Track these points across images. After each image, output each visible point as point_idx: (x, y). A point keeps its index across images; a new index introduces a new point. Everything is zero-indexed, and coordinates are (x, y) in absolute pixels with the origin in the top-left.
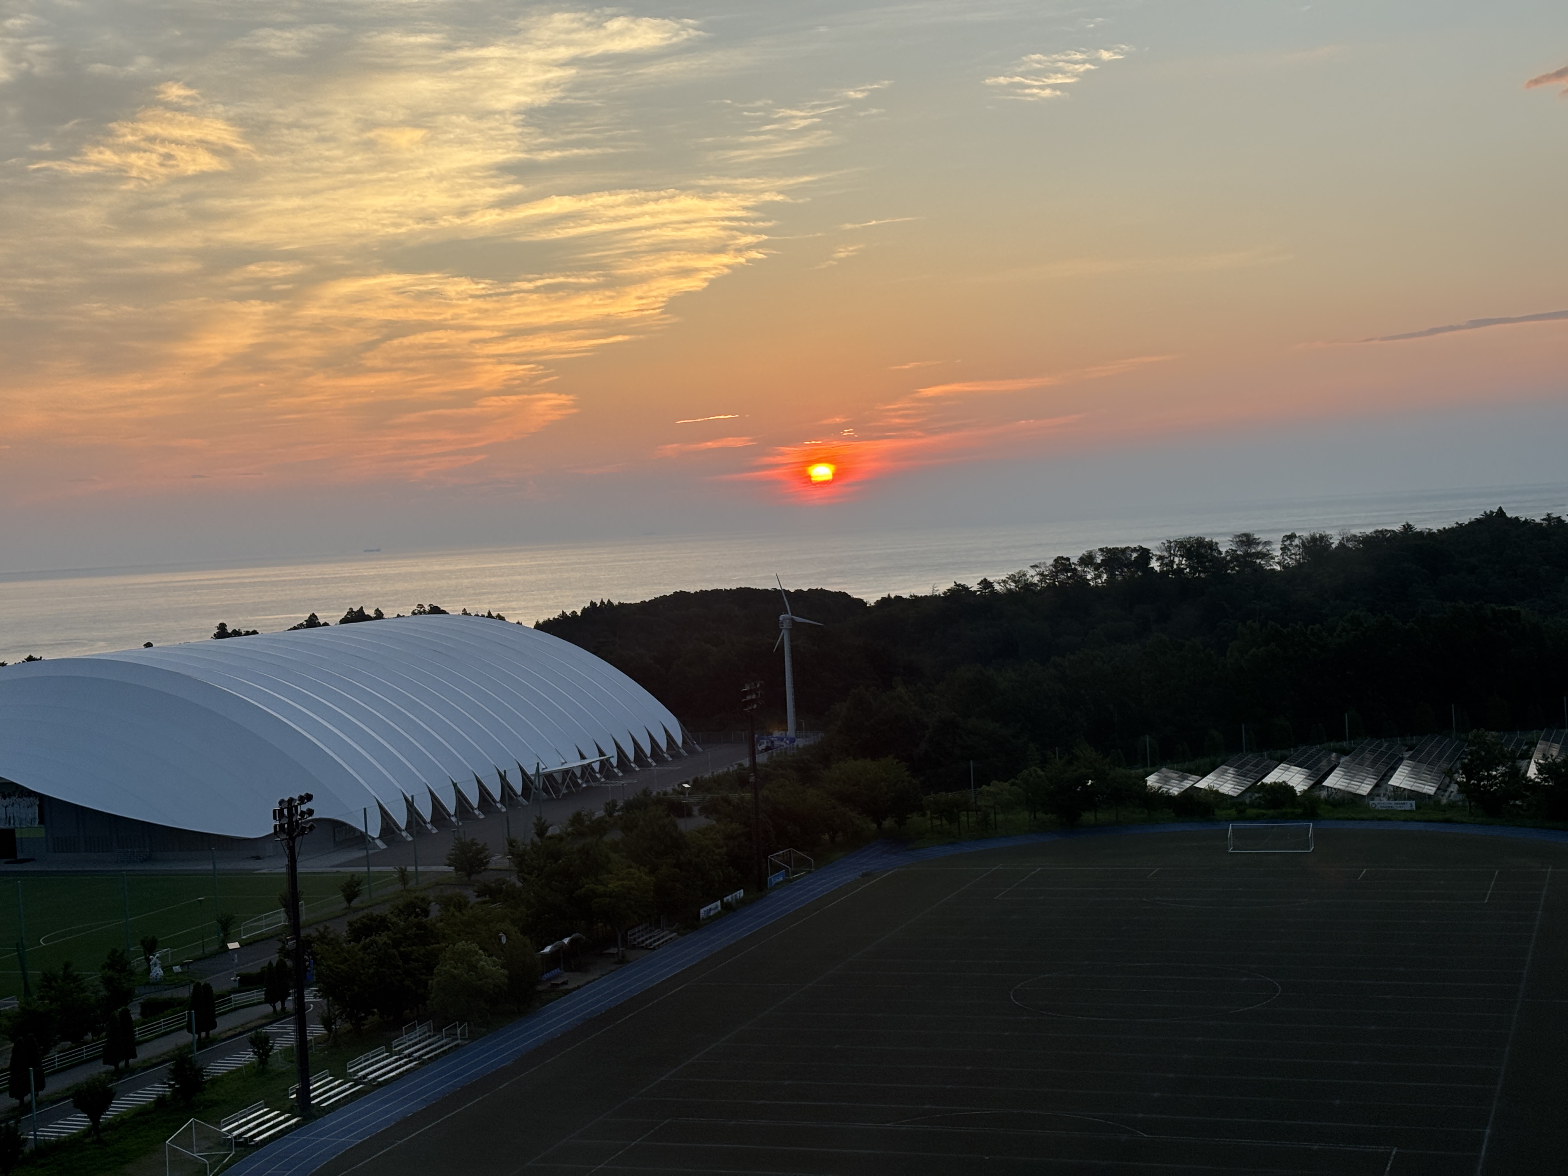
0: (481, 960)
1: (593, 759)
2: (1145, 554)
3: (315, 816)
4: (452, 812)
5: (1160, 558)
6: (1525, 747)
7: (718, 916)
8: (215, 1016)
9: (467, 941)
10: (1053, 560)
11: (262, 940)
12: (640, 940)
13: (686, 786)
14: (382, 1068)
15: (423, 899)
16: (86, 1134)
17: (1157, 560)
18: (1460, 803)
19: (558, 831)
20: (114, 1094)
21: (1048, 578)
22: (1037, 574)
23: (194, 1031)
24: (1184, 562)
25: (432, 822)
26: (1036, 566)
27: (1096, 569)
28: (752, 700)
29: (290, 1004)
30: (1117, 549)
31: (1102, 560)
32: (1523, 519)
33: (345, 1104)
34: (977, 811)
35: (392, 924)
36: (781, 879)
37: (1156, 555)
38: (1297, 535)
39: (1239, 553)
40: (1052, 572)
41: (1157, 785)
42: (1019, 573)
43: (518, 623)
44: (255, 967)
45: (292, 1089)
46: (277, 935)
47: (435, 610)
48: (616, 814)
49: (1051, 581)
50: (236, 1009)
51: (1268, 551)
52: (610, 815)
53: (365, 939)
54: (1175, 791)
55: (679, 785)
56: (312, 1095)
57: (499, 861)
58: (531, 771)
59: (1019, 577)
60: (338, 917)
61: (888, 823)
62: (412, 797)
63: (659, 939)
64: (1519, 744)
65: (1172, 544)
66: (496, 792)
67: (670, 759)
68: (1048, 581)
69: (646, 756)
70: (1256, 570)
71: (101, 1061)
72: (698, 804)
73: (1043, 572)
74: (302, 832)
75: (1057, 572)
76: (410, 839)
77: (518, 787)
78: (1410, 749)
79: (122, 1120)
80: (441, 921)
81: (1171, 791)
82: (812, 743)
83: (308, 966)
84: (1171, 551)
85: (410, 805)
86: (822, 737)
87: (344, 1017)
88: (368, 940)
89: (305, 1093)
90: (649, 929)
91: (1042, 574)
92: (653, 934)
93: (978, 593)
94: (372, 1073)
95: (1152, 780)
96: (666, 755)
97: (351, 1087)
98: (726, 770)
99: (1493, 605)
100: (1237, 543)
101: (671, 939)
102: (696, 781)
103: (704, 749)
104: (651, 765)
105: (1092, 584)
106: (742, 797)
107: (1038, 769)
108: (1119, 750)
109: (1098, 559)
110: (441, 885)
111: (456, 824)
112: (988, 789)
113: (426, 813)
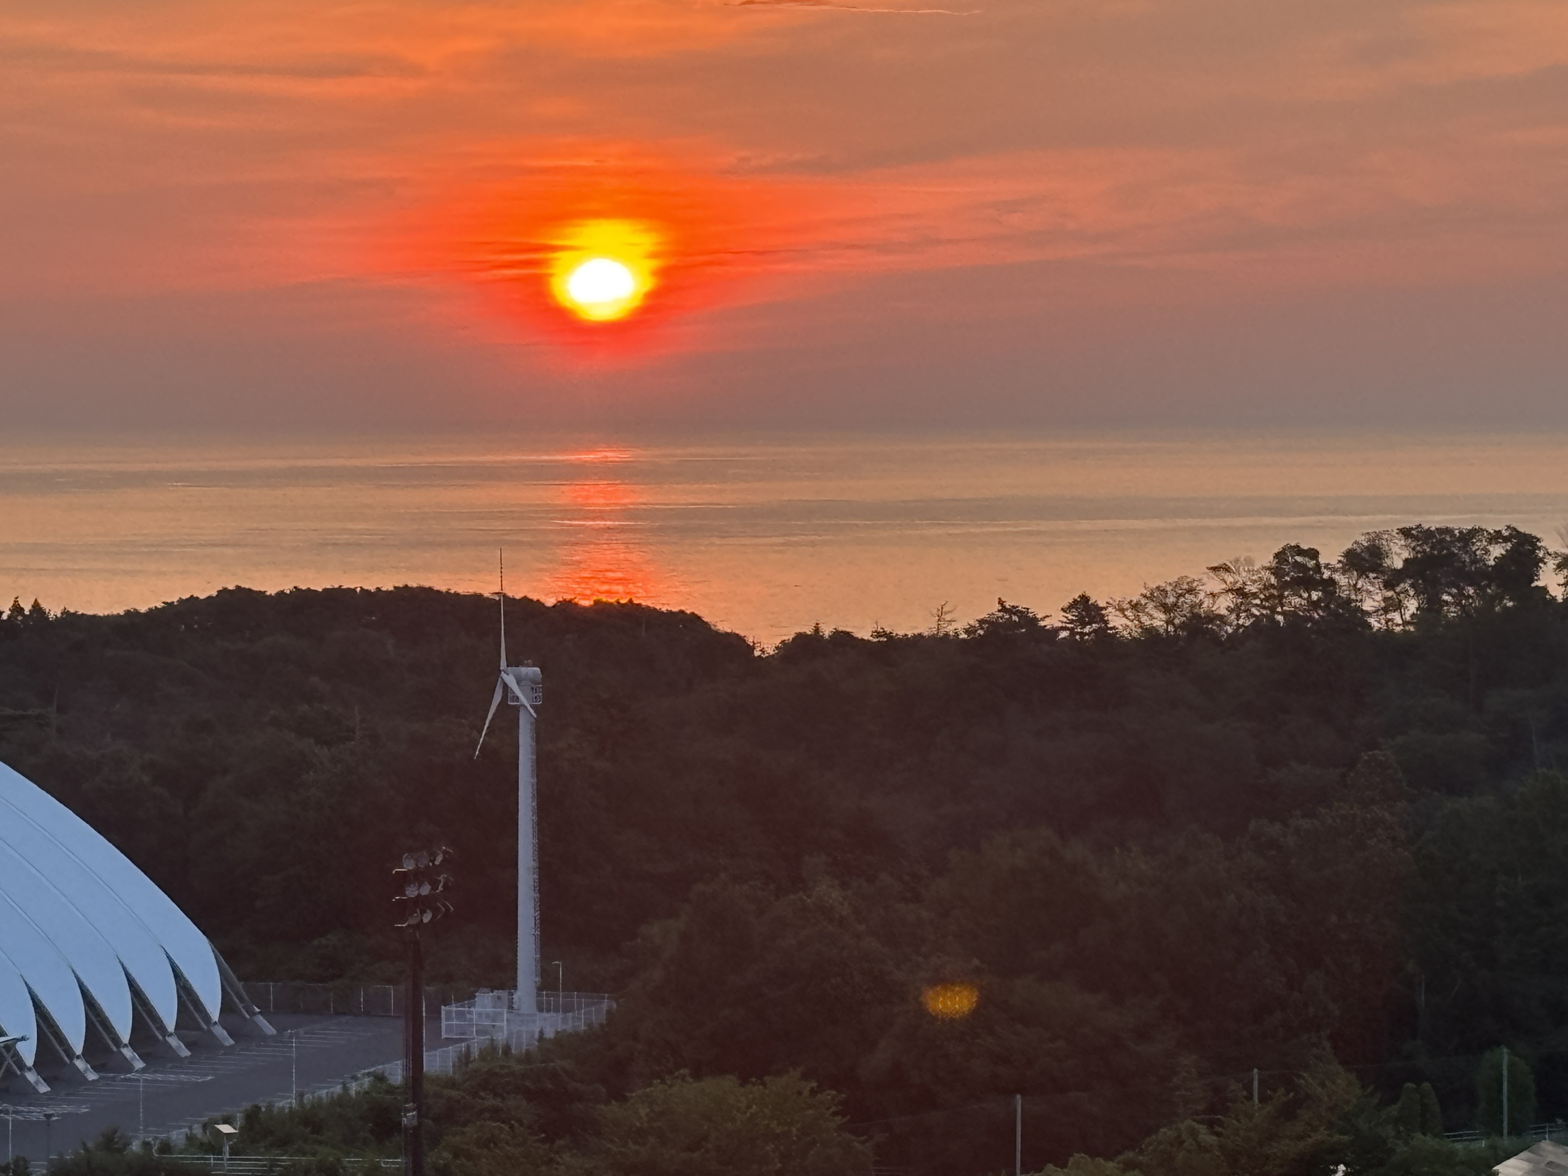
2: (1524, 551)
10: (1271, 558)
13: (226, 1129)
17: (1559, 567)
21: (1258, 602)
22: (1228, 591)
26: (1225, 568)
27: (1389, 585)
28: (419, 899)
30: (1448, 531)
31: (1406, 561)
37: (1557, 555)
40: (1268, 586)
42: (1177, 585)
49: (1264, 612)
55: (205, 1127)
59: (1178, 597)
67: (185, 1053)
68: (1255, 611)
69: (117, 1041)
73: (1244, 585)
75: (1283, 587)
82: (582, 1026)
86: (608, 1012)
91: (1240, 592)
93: (1064, 634)
95: (1512, 1174)
96: (173, 1042)
98: (338, 1089)
102: (252, 1116)
103: (280, 1029)
104: (129, 1068)
105: (1375, 623)
106: (377, 1168)
107: (1202, 1129)
108: (1426, 1085)
109: (1395, 557)
112: (1060, 1175)
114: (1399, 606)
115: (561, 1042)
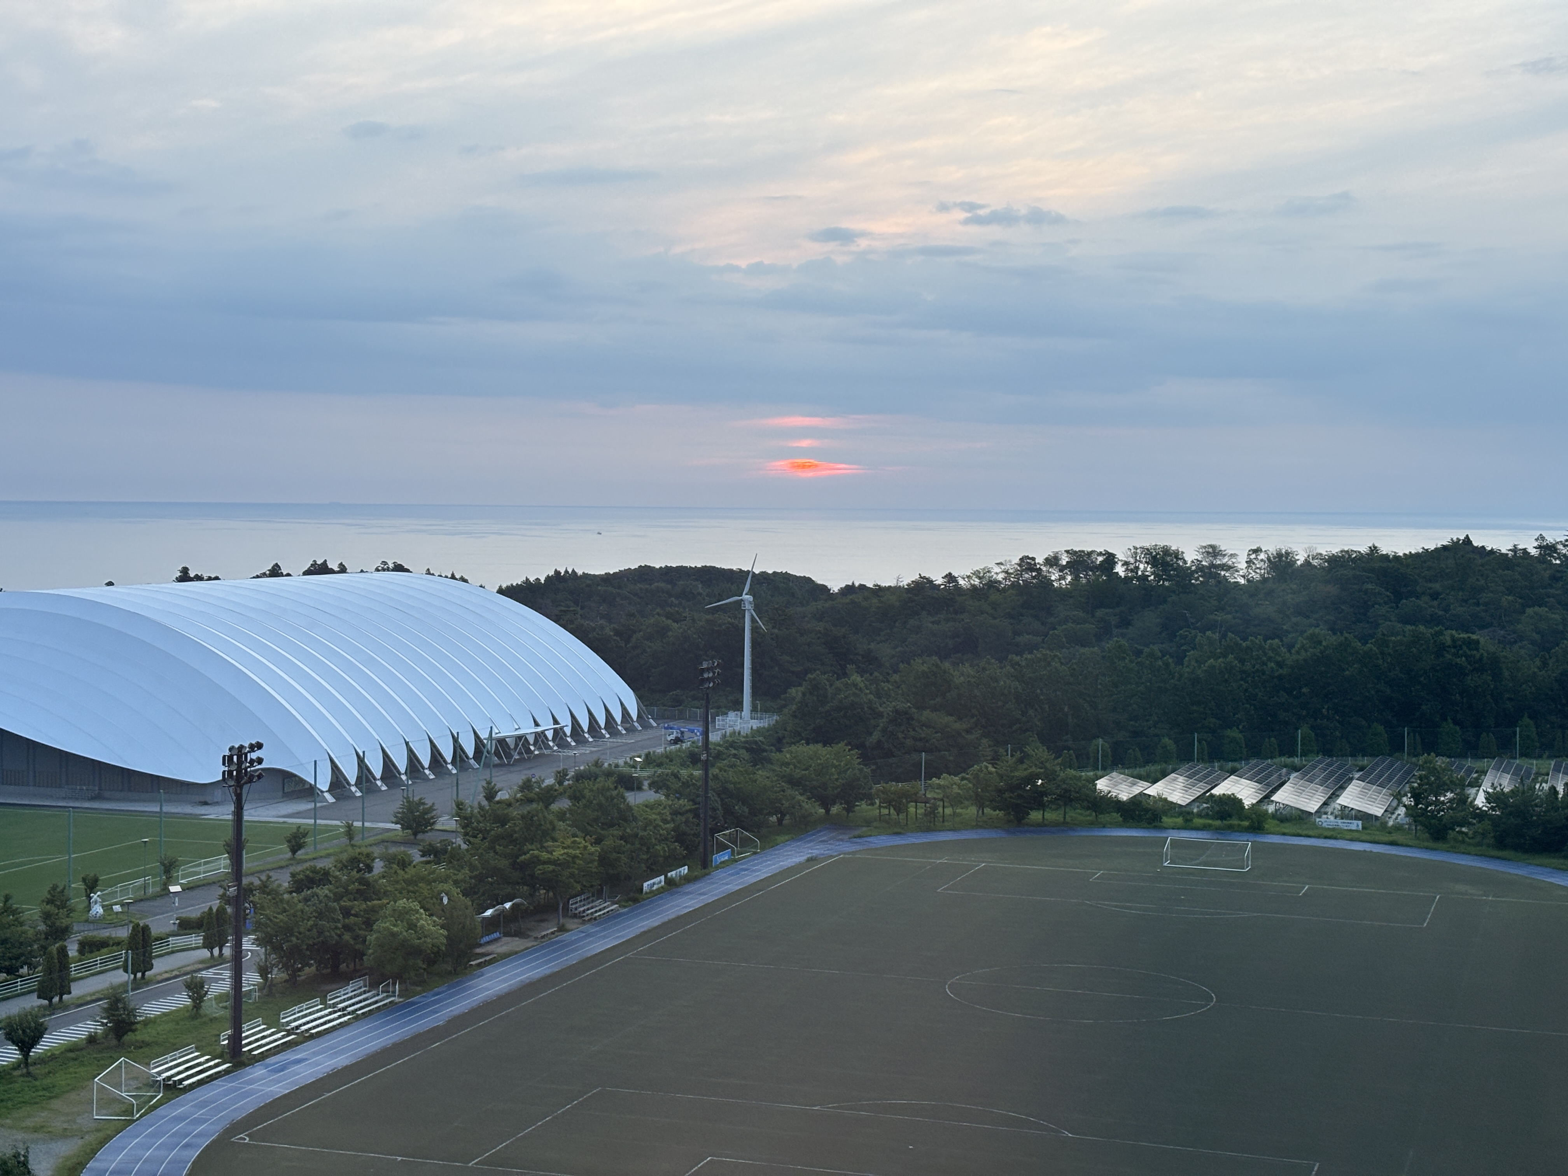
0: (422, 919)
1: (547, 726)
2: (1110, 559)
3: (264, 766)
4: (403, 770)
5: (1126, 564)
6: (1475, 775)
7: (661, 891)
8: (151, 958)
9: (408, 900)
10: (1018, 560)
11: (204, 885)
12: (582, 909)
13: (638, 759)
14: (315, 1020)
15: (368, 855)
16: (16, 1066)
17: (1123, 565)
18: (1407, 826)
19: (507, 797)
20: (46, 1029)
21: (1013, 576)
22: (1002, 572)
23: (130, 971)
24: (1149, 569)
25: (382, 779)
26: (1001, 564)
27: (1061, 571)
28: (709, 678)
29: (227, 951)
30: (1083, 551)
31: (1067, 562)
32: (1489, 549)
33: (275, 1054)
34: (926, 803)
35: (334, 877)
36: (726, 858)
37: (1122, 561)
38: (1263, 550)
39: (1204, 563)
40: (1017, 570)
41: (1107, 789)
42: (984, 569)
43: (481, 586)
44: (195, 912)
45: (223, 1036)
46: (219, 881)
47: (399, 568)
48: (566, 783)
49: (1016, 580)
50: (173, 952)
51: (1233, 563)
52: (560, 783)
53: (309, 889)
54: (1124, 797)
55: (631, 759)
56: (243, 1042)
57: (446, 822)
58: (484, 735)
59: (984, 574)
60: (281, 867)
61: (834, 810)
62: (364, 752)
63: (600, 910)
64: (1470, 771)
65: (1138, 551)
66: (448, 754)
67: (624, 732)
68: (1012, 579)
69: (600, 727)
70: (1219, 582)
71: (35, 995)
72: (649, 777)
73: (1008, 570)
74: (250, 781)
75: (1022, 571)
76: (359, 794)
77: (470, 751)
78: (1361, 769)
79: (53, 1055)
80: (384, 877)
81: (1120, 796)
82: (766, 725)
83: (247, 915)
84: (1136, 557)
85: (361, 760)
86: (776, 720)
87: (280, 966)
88: (309, 892)
89: (236, 1039)
90: (591, 899)
91: (1007, 572)
92: (594, 904)
93: (942, 587)
94: (305, 1024)
95: (1102, 785)
96: (620, 728)
97: (283, 1037)
98: (679, 746)
99: (1454, 632)
100: (1203, 553)
101: (612, 910)
102: (648, 755)
103: (658, 724)
104: (604, 737)
105: (1056, 584)
106: (692, 774)
107: (990, 766)
108: (1071, 751)
109: (1063, 561)
110: (387, 842)
111: (406, 782)
112: (937, 782)
113: (377, 769)
114: (1064, 578)
115: (759, 731)
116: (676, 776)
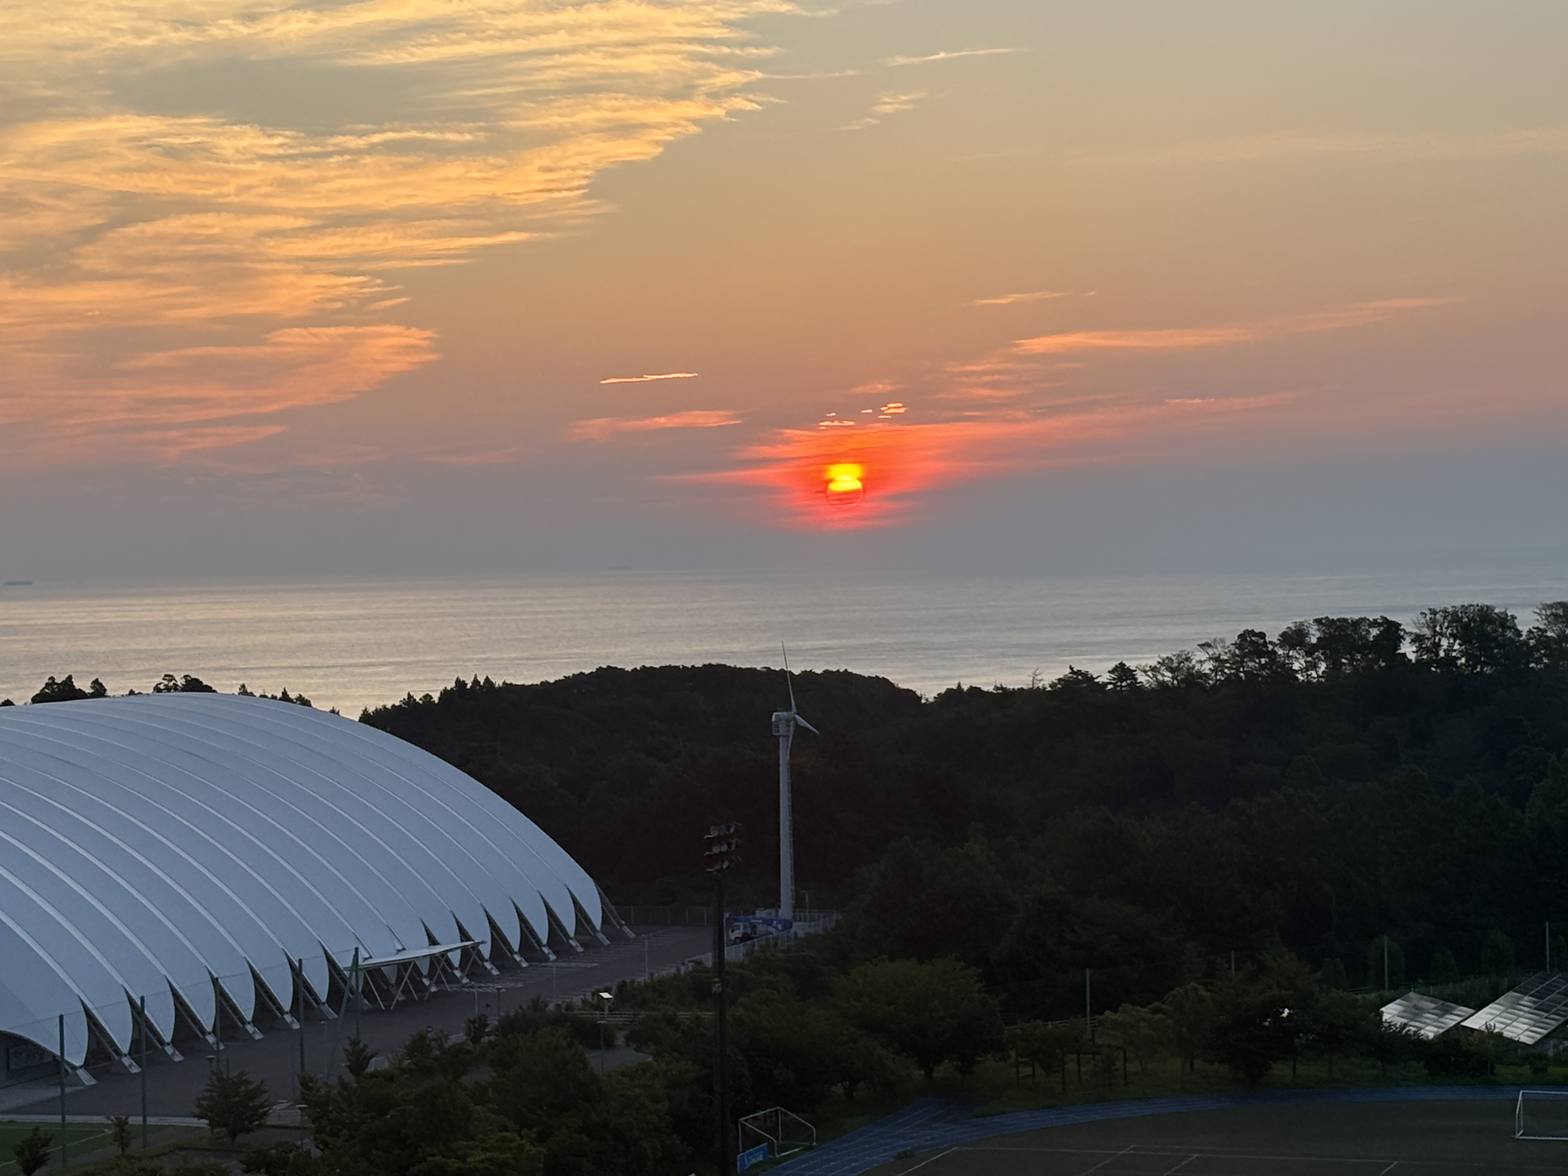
1: (450, 944)
2: (1392, 631)
4: (209, 1027)
5: (1418, 639)
10: (1237, 638)
13: (606, 995)
15: (154, 1173)
17: (1413, 641)
19: (386, 1065)
21: (1228, 665)
22: (1210, 659)
24: (1456, 647)
25: (174, 1042)
26: (1208, 645)
27: (1309, 654)
28: (721, 854)
30: (1345, 620)
31: (1319, 639)
34: (1094, 1054)
36: (761, 1158)
37: (1411, 633)
39: (1549, 634)
40: (1234, 655)
41: (1399, 1021)
42: (1179, 656)
43: (333, 711)
47: (194, 685)
48: (485, 1039)
49: (1233, 671)
52: (475, 1040)
54: (1430, 1032)
55: (593, 994)
57: (285, 1112)
58: (344, 962)
59: (1179, 663)
61: (941, 1070)
62: (142, 999)
65: (1438, 616)
66: (284, 996)
67: (581, 949)
68: (1226, 671)
69: (539, 942)
72: (623, 1026)
73: (1220, 655)
75: (1243, 656)
76: (136, 1070)
77: (321, 989)
81: (1422, 1032)
82: (820, 930)
84: (1435, 627)
85: (137, 1011)
86: (837, 921)
91: (1217, 659)
93: (1110, 687)
95: (1391, 1013)
96: (573, 943)
98: (673, 970)
100: (1547, 617)
102: (622, 987)
103: (638, 934)
104: (547, 959)
105: (1301, 677)
106: (698, 1018)
107: (1201, 988)
108: (1338, 959)
109: (1312, 637)
110: (185, 1149)
111: (215, 1047)
112: (1114, 1017)
113: (165, 1027)
115: (809, 940)
116: (671, 1021)
